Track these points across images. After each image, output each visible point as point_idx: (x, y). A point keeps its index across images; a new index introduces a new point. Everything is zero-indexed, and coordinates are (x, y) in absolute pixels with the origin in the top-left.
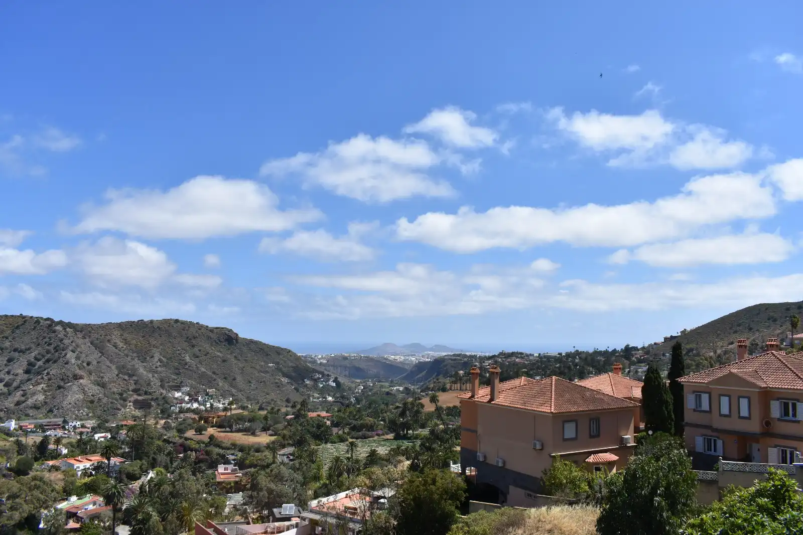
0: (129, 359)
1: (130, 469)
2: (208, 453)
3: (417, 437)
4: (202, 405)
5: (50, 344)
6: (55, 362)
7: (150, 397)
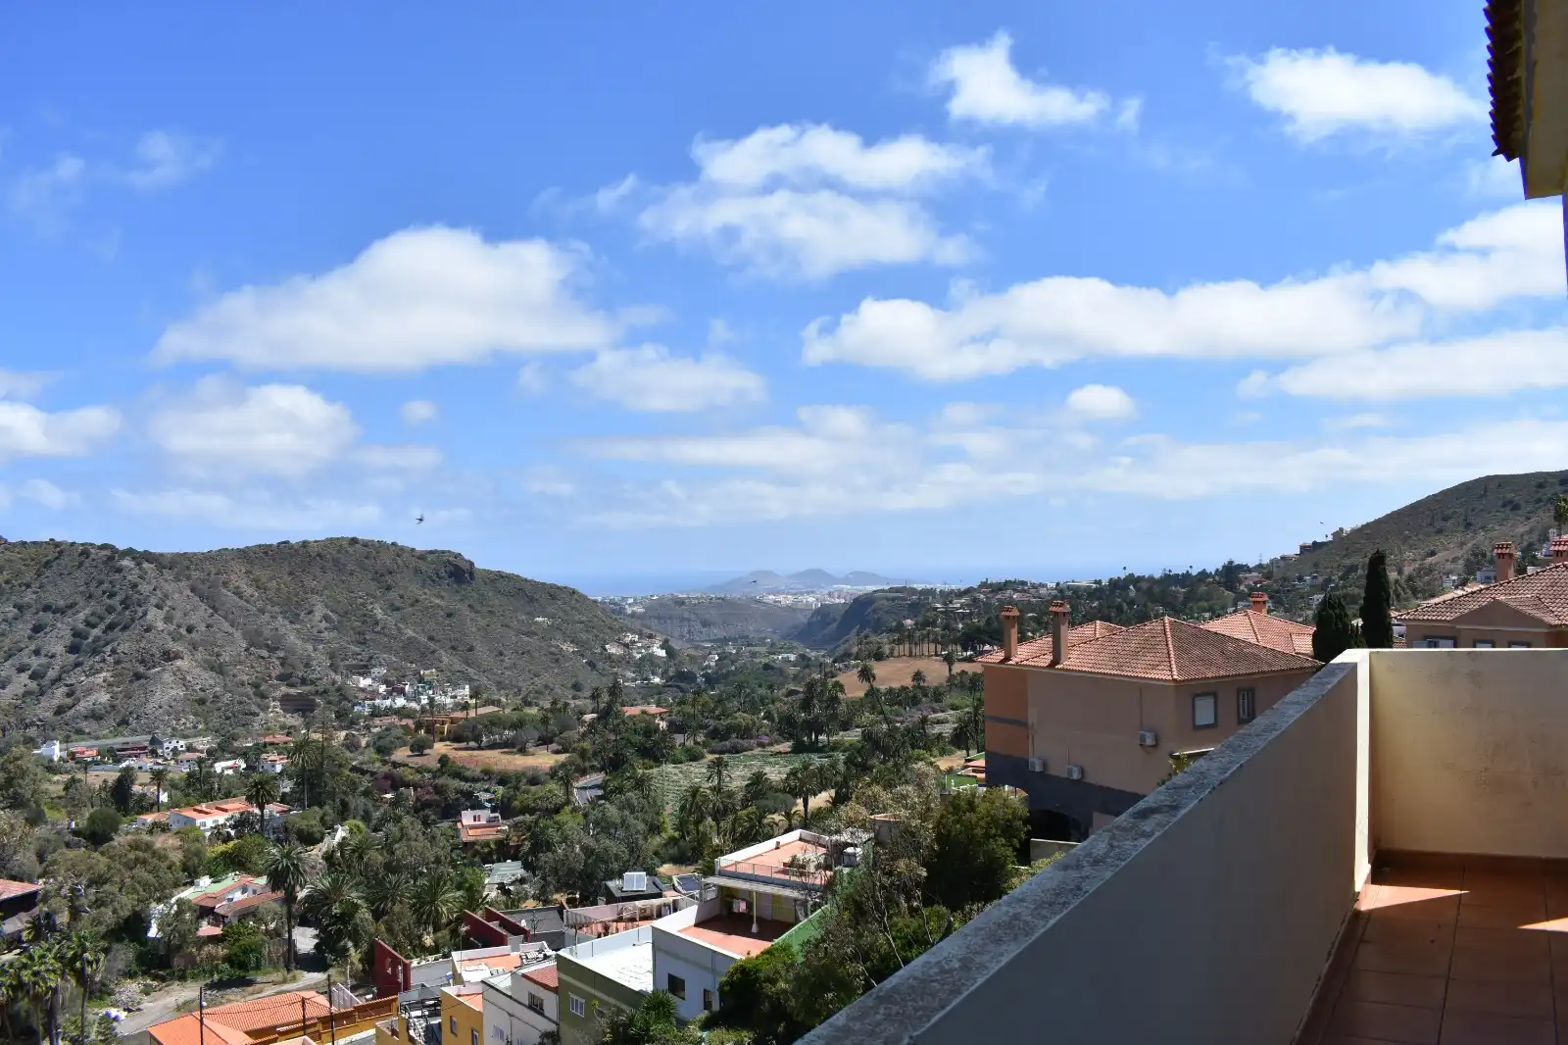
0: (266, 617)
1: (303, 824)
2: (439, 790)
3: (835, 747)
4: (412, 700)
5: (112, 595)
6: (125, 628)
7: (312, 689)
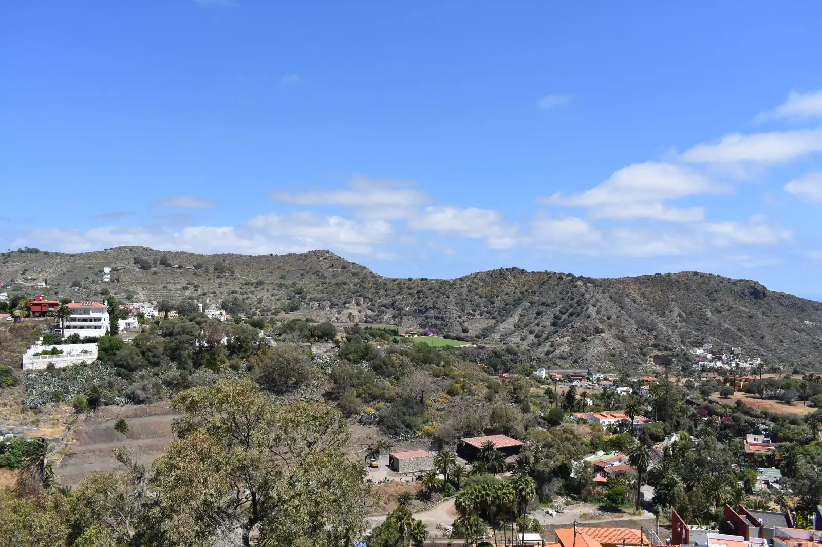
0: (648, 313)
1: (654, 430)
2: (735, 419)
4: (726, 364)
5: (572, 299)
7: (671, 353)
